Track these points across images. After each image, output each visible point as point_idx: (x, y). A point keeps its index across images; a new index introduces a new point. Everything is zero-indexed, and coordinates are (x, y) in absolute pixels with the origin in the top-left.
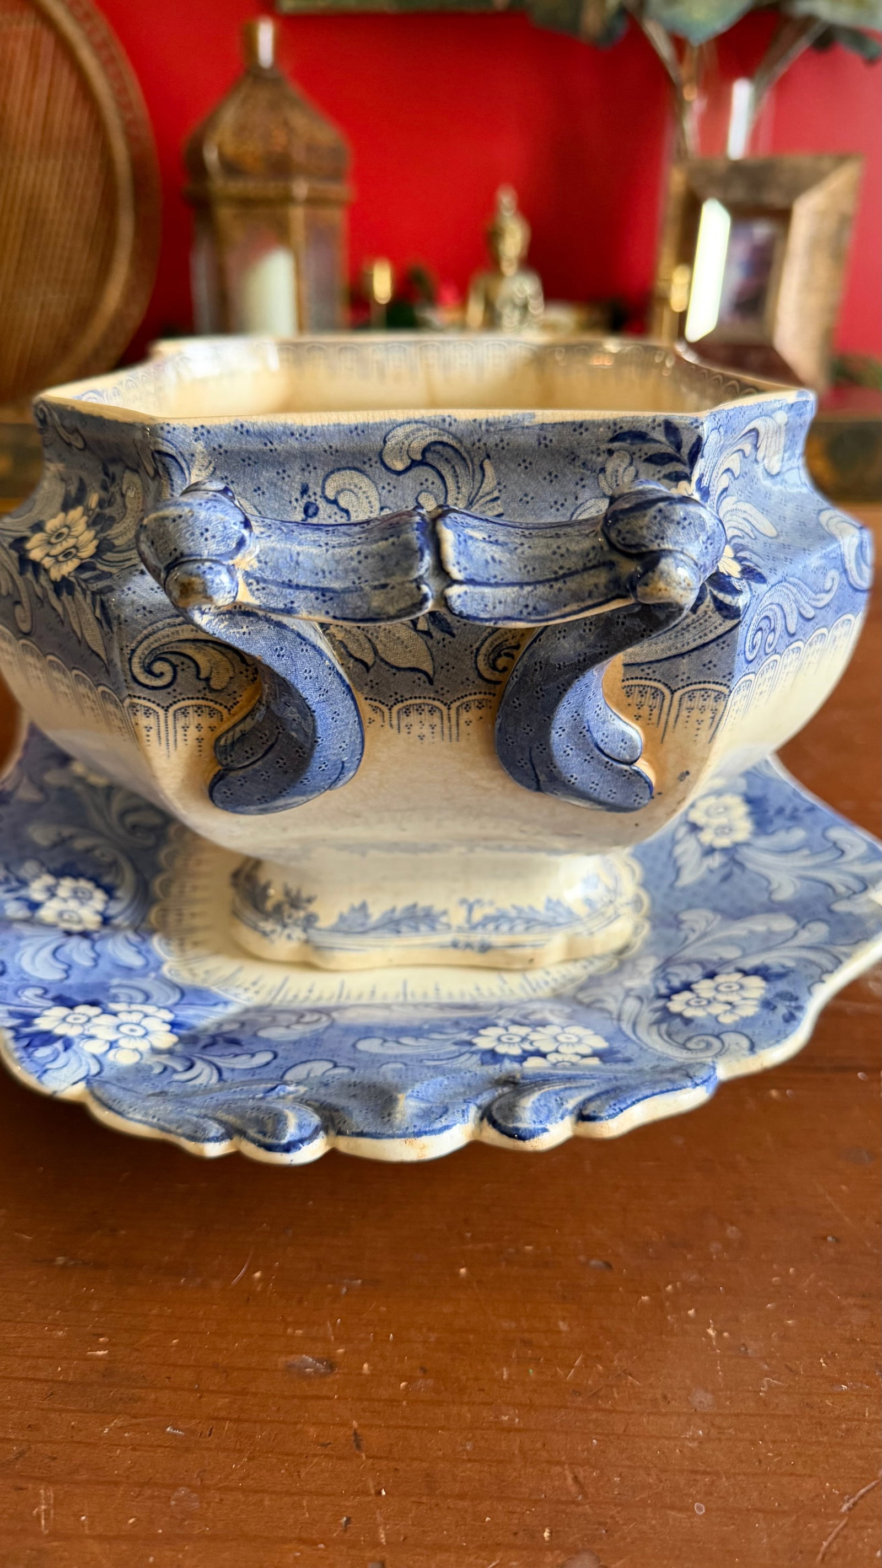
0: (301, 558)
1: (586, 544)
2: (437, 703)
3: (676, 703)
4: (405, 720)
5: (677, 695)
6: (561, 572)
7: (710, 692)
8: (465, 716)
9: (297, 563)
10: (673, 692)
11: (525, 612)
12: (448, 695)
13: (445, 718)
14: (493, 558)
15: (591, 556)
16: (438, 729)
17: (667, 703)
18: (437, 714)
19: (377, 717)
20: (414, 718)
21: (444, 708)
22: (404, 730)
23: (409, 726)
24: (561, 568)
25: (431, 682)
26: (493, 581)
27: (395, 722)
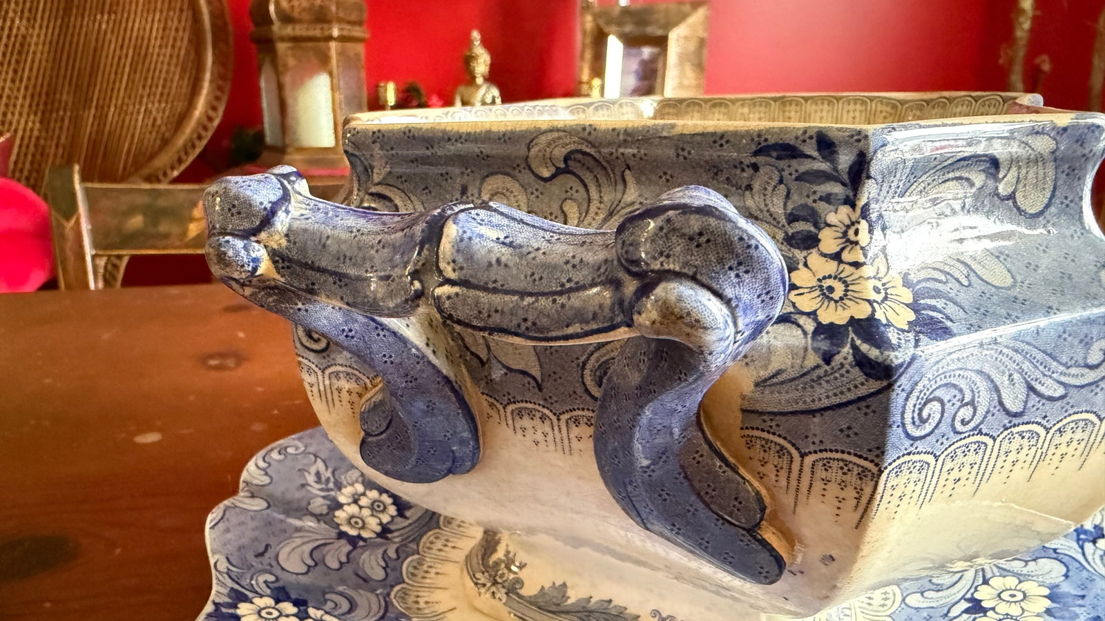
0: (329, 242)
1: (601, 255)
2: (546, 411)
3: (807, 469)
4: (519, 423)
5: (809, 460)
6: (568, 286)
7: (851, 466)
8: (575, 431)
9: (324, 246)
10: (803, 456)
11: (523, 328)
12: (557, 405)
13: (556, 428)
14: (498, 261)
15: (602, 270)
16: (550, 437)
17: (796, 466)
18: (547, 422)
19: (493, 413)
20: (526, 422)
21: (554, 418)
22: (519, 432)
23: (524, 429)
24: (569, 280)
25: (540, 388)
26: (491, 285)
27: (510, 422)
